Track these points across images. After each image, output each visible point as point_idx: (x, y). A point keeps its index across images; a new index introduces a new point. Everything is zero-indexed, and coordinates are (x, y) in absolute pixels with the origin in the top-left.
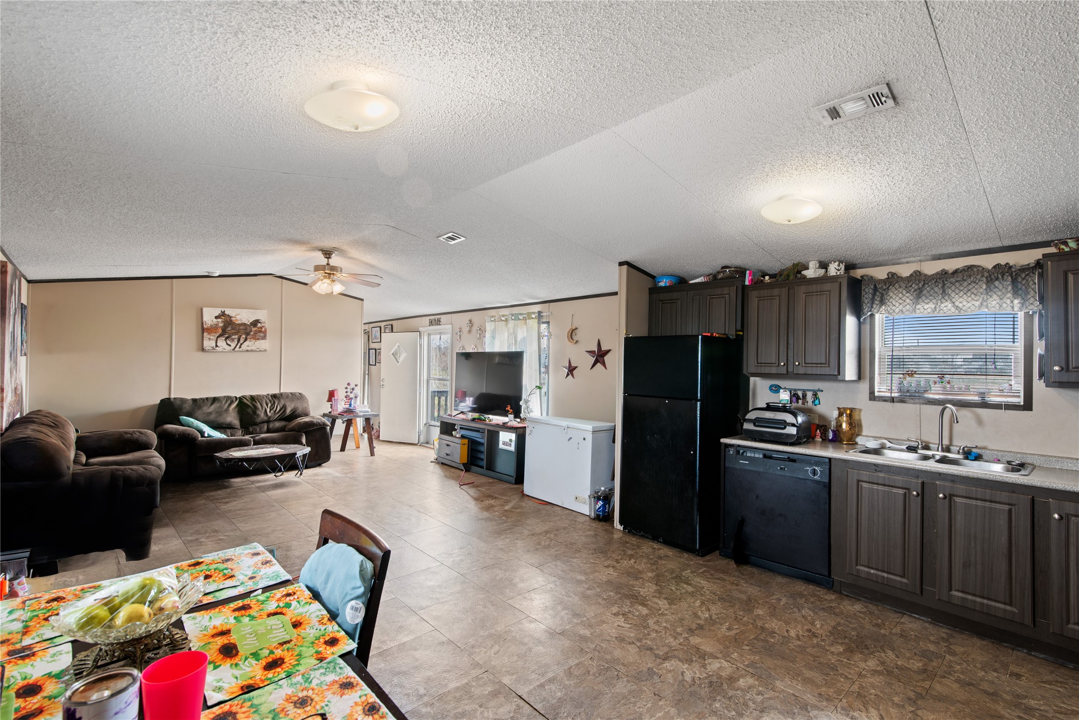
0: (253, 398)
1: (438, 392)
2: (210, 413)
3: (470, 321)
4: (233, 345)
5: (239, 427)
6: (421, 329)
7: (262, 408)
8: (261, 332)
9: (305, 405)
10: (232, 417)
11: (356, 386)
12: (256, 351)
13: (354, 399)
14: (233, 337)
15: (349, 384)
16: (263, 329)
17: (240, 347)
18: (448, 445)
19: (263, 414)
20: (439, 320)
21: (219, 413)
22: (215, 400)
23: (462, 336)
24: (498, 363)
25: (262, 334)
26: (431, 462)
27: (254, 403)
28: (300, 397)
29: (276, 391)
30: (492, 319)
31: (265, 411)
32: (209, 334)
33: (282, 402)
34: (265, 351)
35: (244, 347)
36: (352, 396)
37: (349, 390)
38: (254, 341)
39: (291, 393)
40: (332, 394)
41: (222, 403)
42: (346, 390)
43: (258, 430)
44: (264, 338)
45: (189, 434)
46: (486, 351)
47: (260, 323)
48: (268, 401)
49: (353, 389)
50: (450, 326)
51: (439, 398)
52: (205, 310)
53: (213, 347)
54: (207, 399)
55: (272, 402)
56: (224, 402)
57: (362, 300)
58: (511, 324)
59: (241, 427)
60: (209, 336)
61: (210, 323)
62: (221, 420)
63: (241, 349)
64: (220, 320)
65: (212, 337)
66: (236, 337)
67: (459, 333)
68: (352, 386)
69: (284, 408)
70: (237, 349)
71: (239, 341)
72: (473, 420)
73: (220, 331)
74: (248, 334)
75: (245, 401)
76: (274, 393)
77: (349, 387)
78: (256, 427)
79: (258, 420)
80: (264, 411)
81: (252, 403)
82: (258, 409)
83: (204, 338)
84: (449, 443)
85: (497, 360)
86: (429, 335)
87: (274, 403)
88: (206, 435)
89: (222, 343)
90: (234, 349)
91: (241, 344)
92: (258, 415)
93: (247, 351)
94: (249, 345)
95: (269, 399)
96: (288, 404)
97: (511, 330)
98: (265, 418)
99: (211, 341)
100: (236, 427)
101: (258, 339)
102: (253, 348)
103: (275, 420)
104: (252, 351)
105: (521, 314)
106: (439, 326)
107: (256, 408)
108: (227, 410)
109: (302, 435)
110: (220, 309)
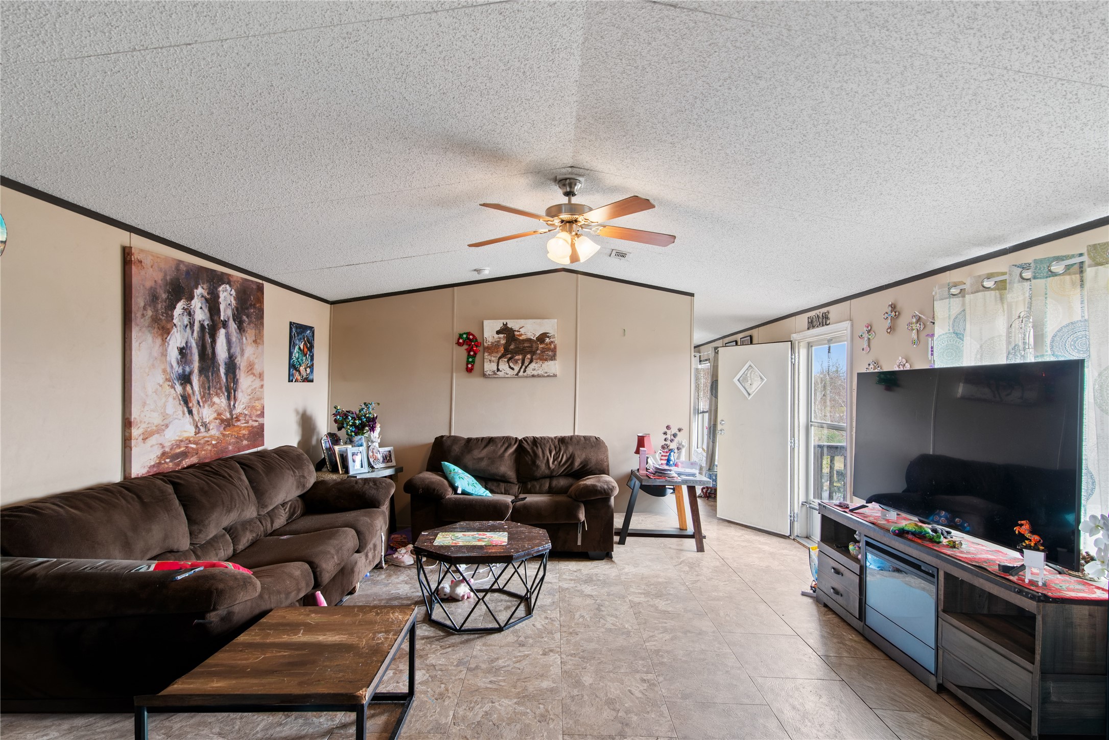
0: (535, 441)
1: (829, 447)
2: (481, 459)
3: (893, 307)
4: (517, 368)
5: (515, 481)
6: (794, 337)
7: (544, 457)
8: (549, 349)
9: (601, 457)
10: (506, 468)
11: (680, 430)
12: (544, 376)
13: (676, 451)
14: (517, 357)
15: (668, 427)
16: (552, 346)
17: (525, 371)
18: (837, 572)
19: (544, 465)
20: (826, 317)
21: (492, 460)
22: (491, 441)
23: (872, 342)
24: (963, 398)
25: (550, 353)
26: (804, 594)
27: (535, 448)
28: (595, 444)
29: (567, 433)
30: (954, 291)
31: (548, 461)
32: (490, 354)
33: (571, 449)
34: (555, 376)
35: (530, 371)
36: (673, 446)
37: (668, 436)
38: (541, 362)
39: (584, 437)
40: (641, 442)
41: (497, 446)
42: (665, 436)
43: (538, 487)
44: (553, 358)
45: (434, 490)
46: (937, 366)
47: (548, 337)
48: (553, 447)
49: (675, 435)
50: (847, 324)
51: (832, 460)
52: (486, 323)
53: (494, 372)
54: (483, 438)
55: (557, 450)
56: (499, 446)
57: (692, 295)
58: (1018, 294)
59: (518, 481)
60: (489, 357)
61: (491, 341)
62: (493, 470)
63: (525, 374)
64: (503, 335)
65: (493, 358)
66: (520, 357)
67: (866, 336)
68: (674, 430)
69: (572, 458)
70: (521, 373)
71: (523, 363)
72: (902, 533)
73: (502, 349)
74: (533, 353)
75: (525, 445)
76: (563, 434)
77: (669, 432)
78: (535, 483)
79: (538, 474)
80: (545, 461)
81: (532, 449)
82: (539, 457)
83: (485, 360)
84: (842, 569)
85: (961, 390)
86: (809, 346)
87: (560, 449)
88: (459, 491)
89: (504, 366)
90: (517, 374)
91: (526, 367)
92: (538, 467)
93: (533, 376)
94: (535, 368)
95: (554, 444)
96: (577, 453)
97: (1021, 309)
98: (547, 472)
99: (492, 363)
100: (511, 480)
101: (546, 360)
102: (540, 372)
103: (560, 476)
104: (539, 376)
105: (1059, 259)
106: (826, 327)
107: (536, 455)
108: (502, 456)
109: (578, 507)
110: (502, 321)
